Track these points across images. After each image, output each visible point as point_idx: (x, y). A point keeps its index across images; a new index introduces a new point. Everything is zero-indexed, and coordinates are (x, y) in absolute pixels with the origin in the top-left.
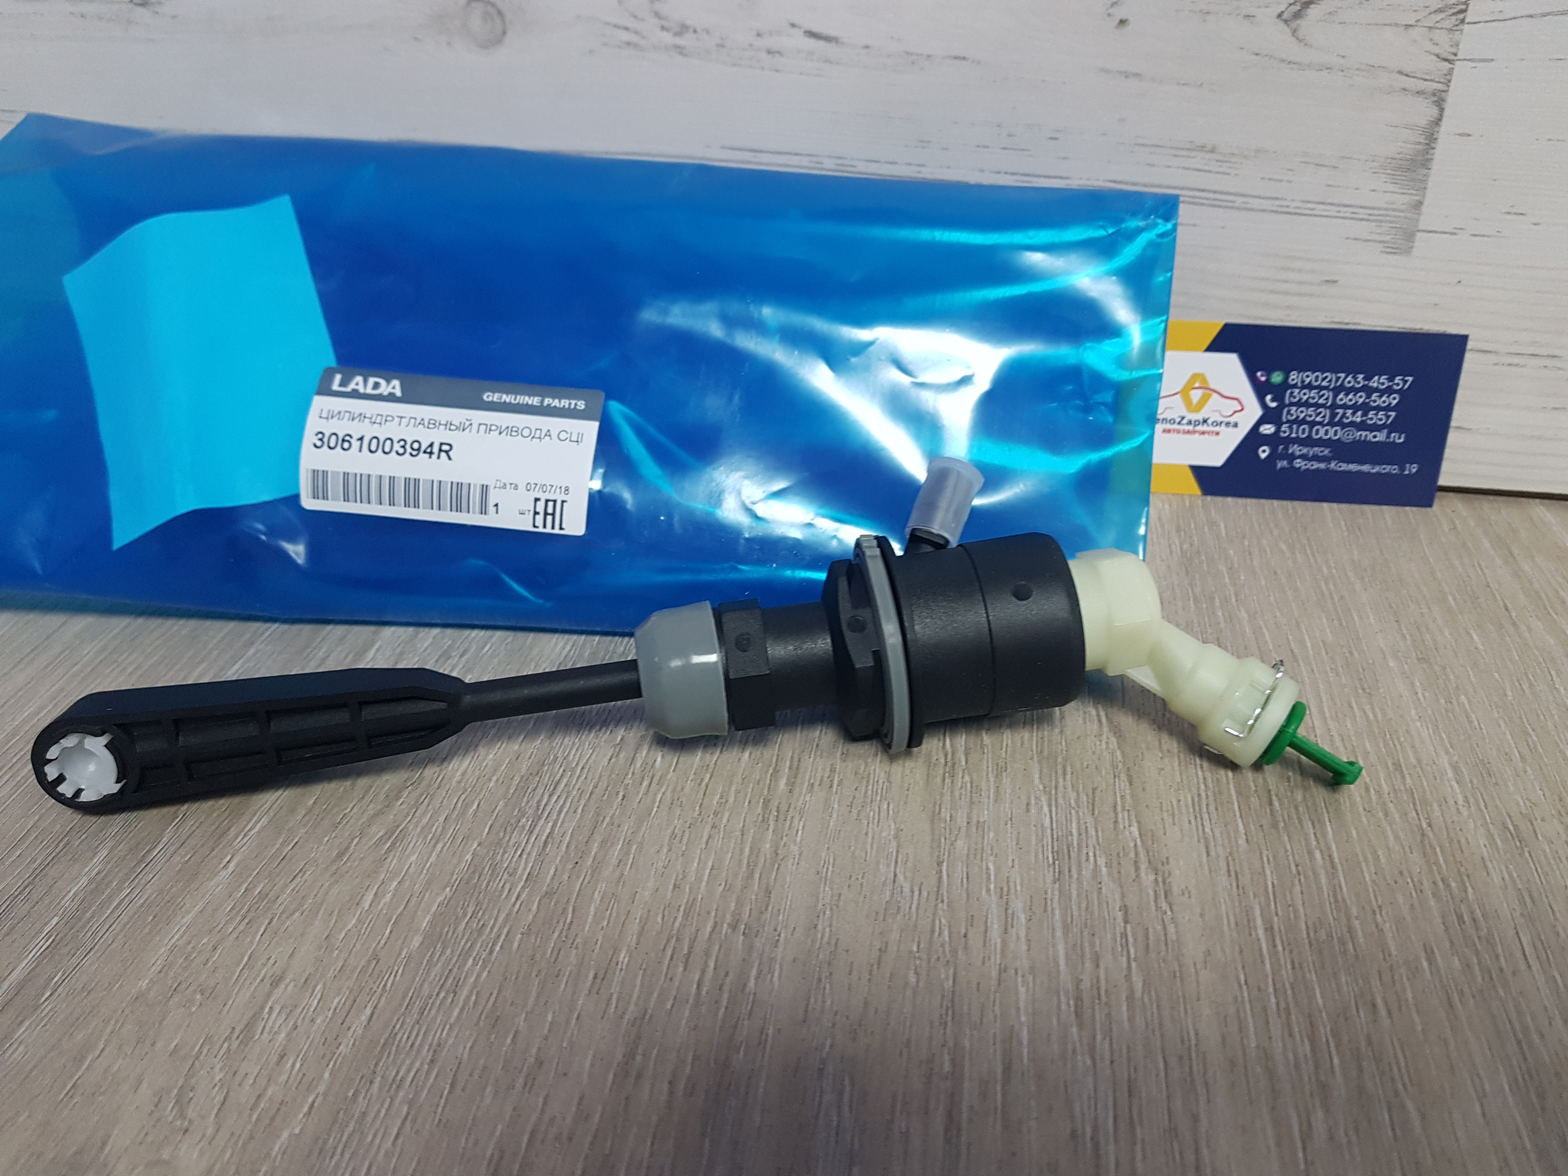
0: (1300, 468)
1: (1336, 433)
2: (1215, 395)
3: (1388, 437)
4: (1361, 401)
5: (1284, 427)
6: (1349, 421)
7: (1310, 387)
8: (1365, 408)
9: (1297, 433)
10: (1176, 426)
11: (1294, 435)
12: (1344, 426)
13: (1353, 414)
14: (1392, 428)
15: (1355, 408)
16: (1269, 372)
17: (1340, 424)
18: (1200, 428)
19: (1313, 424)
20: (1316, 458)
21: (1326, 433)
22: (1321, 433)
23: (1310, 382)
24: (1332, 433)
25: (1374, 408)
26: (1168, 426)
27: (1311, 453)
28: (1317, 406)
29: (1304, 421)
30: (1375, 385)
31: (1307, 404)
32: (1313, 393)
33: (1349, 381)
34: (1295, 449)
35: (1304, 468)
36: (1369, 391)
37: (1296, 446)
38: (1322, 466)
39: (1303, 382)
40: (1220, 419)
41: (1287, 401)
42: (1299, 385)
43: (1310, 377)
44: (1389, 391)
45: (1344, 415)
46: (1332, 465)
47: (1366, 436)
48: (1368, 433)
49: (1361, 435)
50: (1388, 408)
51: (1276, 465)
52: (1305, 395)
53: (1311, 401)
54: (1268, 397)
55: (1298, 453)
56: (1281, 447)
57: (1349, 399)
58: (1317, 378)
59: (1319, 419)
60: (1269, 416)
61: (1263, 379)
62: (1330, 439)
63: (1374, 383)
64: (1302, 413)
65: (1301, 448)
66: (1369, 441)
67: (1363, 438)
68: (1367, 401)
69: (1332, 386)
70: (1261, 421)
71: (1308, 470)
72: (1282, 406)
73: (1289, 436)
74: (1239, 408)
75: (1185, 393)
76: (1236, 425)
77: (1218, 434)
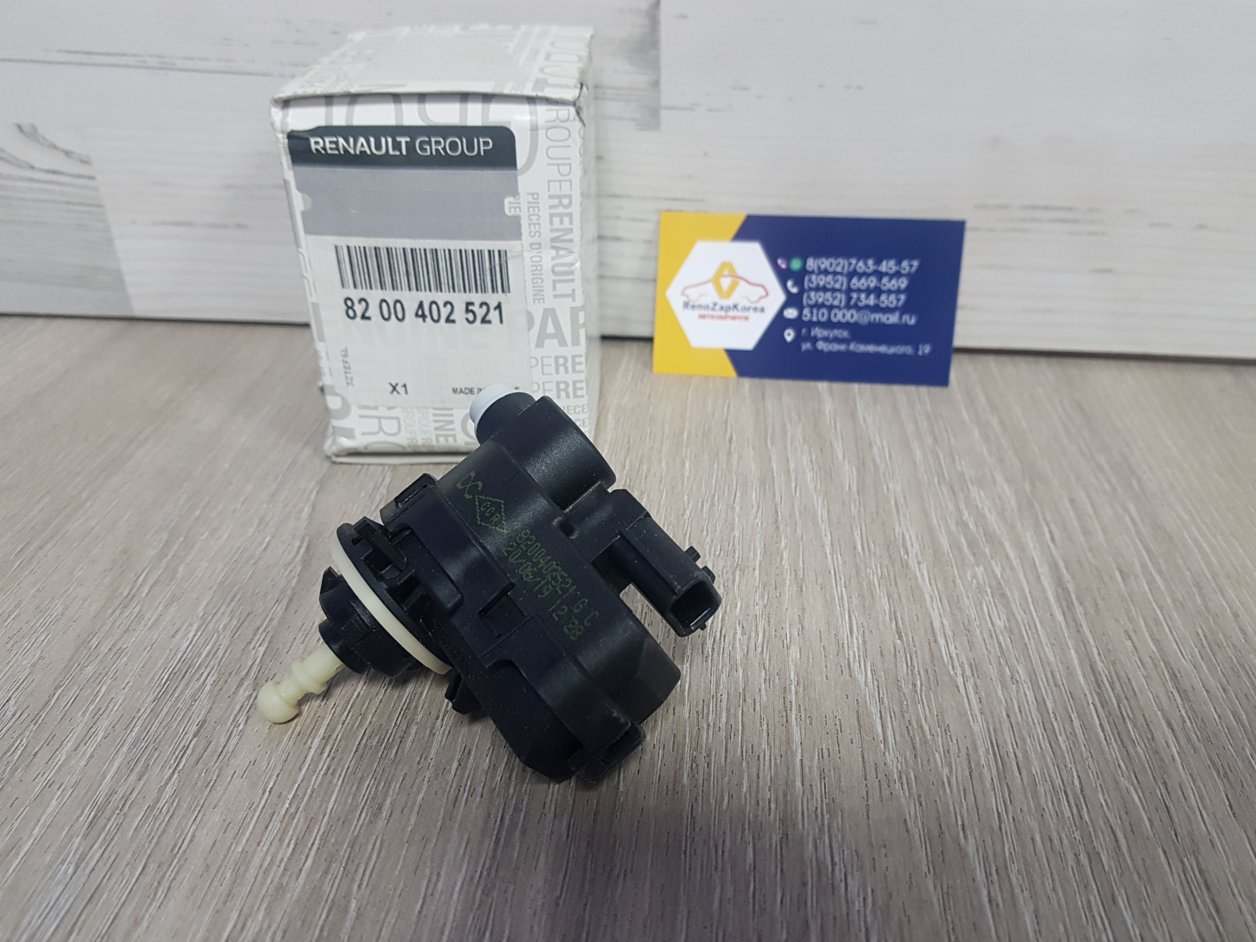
0: (822, 349)
1: (852, 316)
2: (742, 283)
3: (900, 318)
4: (872, 285)
5: (806, 311)
6: (864, 303)
7: (826, 272)
8: (878, 292)
9: (817, 315)
10: (710, 312)
11: (815, 319)
12: (858, 308)
13: (867, 297)
14: (904, 310)
15: (868, 291)
16: (788, 259)
17: (856, 306)
18: (732, 313)
19: (831, 308)
20: (836, 340)
21: (844, 315)
22: (839, 316)
23: (826, 269)
24: (851, 316)
25: (884, 292)
26: (703, 312)
27: (831, 335)
28: (834, 290)
29: (823, 305)
30: (884, 270)
31: (825, 289)
32: (830, 278)
33: (861, 266)
34: (817, 332)
35: (825, 349)
36: (880, 275)
37: (817, 329)
38: (842, 347)
39: (819, 268)
40: (748, 304)
41: (806, 286)
42: (816, 270)
43: (825, 263)
44: (898, 275)
45: (859, 299)
46: (852, 347)
47: (880, 318)
48: (881, 315)
49: (875, 318)
50: (899, 291)
51: (800, 348)
52: (822, 280)
53: (828, 286)
54: (790, 284)
55: (819, 336)
56: (804, 331)
57: (863, 283)
58: (831, 264)
59: (836, 303)
60: (792, 300)
61: (783, 266)
62: (848, 323)
63: (883, 267)
64: (821, 297)
65: (821, 330)
66: (883, 323)
67: (877, 321)
68: (878, 285)
69: (845, 272)
70: (785, 306)
71: (829, 351)
72: (802, 291)
73: (810, 320)
74: (764, 293)
75: (716, 280)
76: (762, 310)
77: (747, 318)
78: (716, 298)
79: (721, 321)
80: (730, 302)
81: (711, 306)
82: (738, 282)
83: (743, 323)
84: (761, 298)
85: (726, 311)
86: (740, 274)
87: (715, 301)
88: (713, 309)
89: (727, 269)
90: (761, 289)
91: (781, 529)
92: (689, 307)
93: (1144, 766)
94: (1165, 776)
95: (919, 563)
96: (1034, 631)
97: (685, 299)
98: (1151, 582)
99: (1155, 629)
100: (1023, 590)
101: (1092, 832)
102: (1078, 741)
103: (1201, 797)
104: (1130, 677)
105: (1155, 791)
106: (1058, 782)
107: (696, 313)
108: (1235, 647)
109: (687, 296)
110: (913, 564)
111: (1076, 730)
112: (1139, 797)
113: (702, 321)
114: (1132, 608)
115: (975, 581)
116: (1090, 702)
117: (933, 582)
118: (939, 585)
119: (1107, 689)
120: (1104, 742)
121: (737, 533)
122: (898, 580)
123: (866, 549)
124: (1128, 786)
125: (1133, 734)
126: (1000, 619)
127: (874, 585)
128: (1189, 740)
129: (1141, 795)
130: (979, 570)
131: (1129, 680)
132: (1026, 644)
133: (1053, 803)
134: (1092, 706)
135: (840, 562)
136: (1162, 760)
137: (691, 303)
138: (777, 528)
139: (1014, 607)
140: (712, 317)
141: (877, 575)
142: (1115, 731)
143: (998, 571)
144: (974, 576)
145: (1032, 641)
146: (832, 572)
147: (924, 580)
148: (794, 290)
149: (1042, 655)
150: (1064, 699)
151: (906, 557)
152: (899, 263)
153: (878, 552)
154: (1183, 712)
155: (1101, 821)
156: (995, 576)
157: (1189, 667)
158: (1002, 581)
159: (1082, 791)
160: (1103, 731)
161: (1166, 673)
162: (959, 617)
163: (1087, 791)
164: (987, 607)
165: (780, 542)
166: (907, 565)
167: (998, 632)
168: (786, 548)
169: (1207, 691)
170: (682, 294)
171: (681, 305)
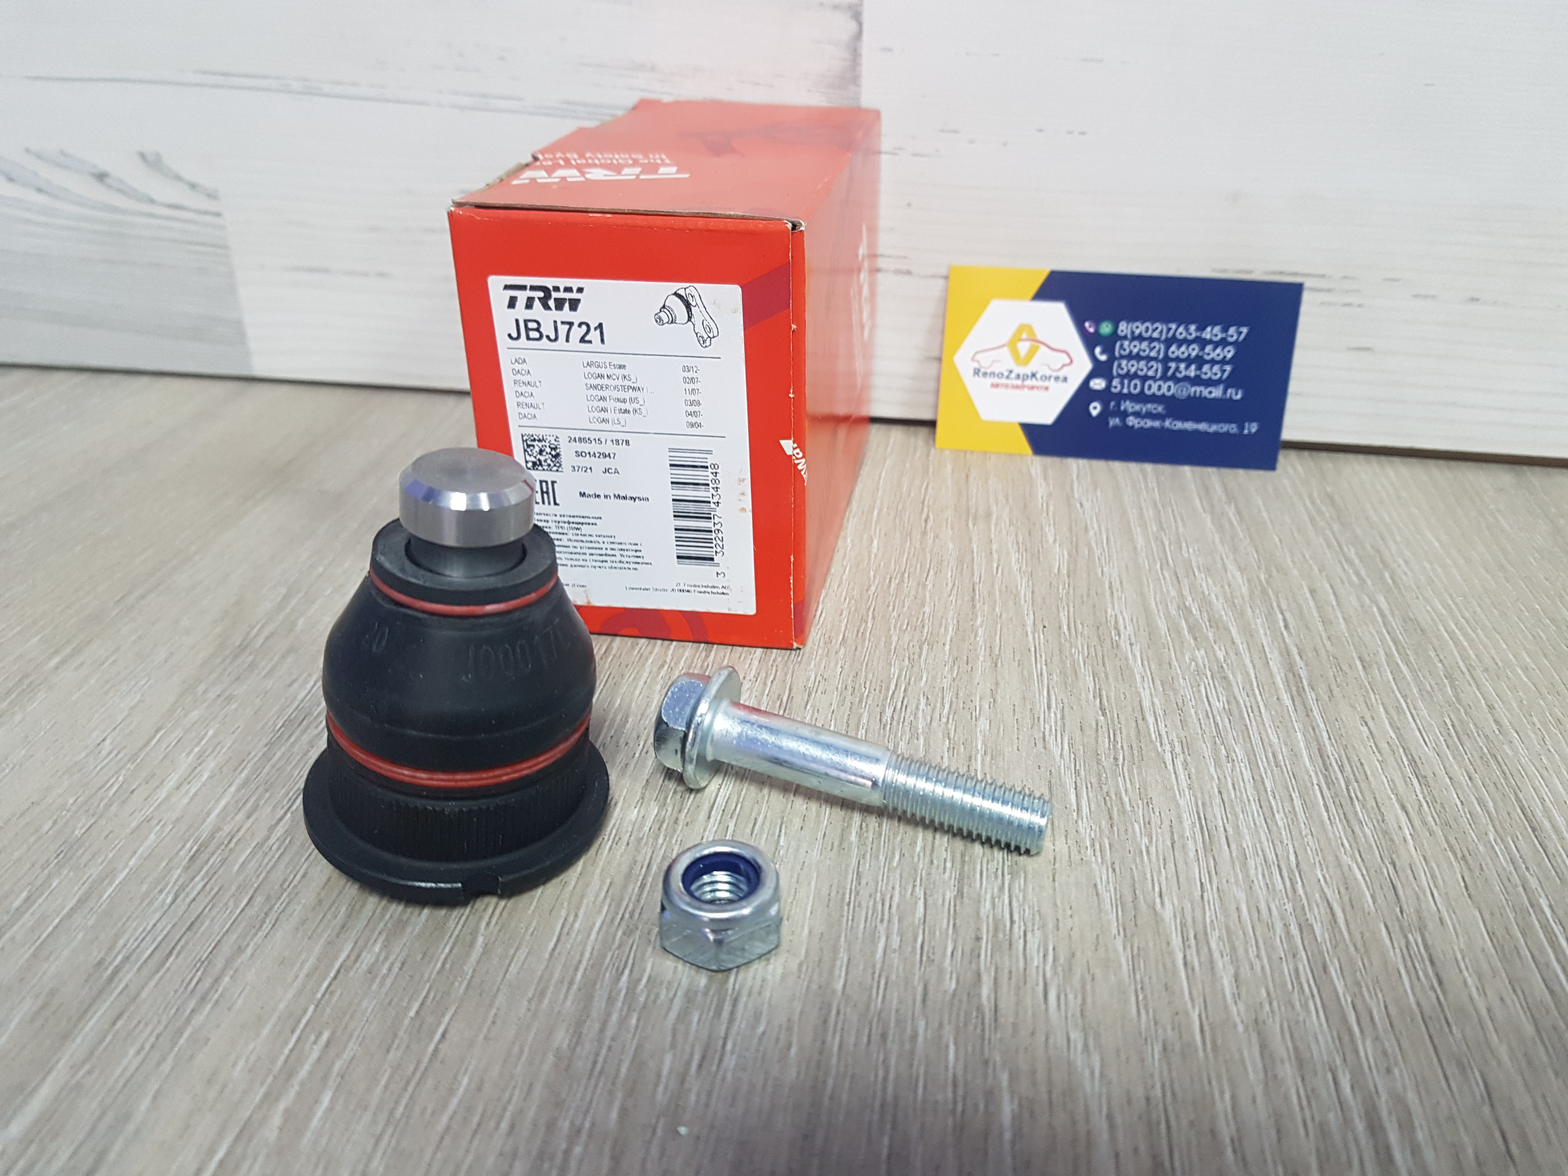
0: (1133, 426)
1: (1169, 388)
2: (1043, 348)
3: (1225, 392)
4: (1194, 354)
5: (1116, 382)
6: (1183, 374)
7: (1140, 338)
8: (1200, 361)
9: (1129, 386)
10: (1004, 381)
11: (1125, 391)
12: (1177, 381)
13: (1187, 367)
14: (1229, 383)
15: (1189, 361)
16: (1097, 323)
17: (1173, 378)
18: (1028, 382)
19: (1145, 378)
20: (1149, 416)
21: (1159, 388)
22: (1153, 388)
23: (1140, 334)
24: (1166, 389)
25: (1207, 362)
26: (996, 380)
27: (1144, 410)
28: (1149, 359)
29: (1135, 376)
30: (1208, 337)
31: (1138, 357)
32: (1144, 345)
33: (1181, 332)
34: (1127, 406)
35: (1137, 426)
36: (1203, 343)
37: (1128, 403)
38: (1157, 424)
39: (1133, 332)
40: (1048, 373)
41: (1117, 354)
42: (1129, 336)
43: (1140, 328)
44: (1223, 343)
45: (1177, 369)
46: (1167, 423)
47: (1201, 392)
48: (1202, 388)
49: (1195, 392)
50: (1223, 362)
51: (1108, 424)
52: (1136, 347)
53: (1142, 354)
54: (1098, 350)
55: (1130, 410)
56: (1112, 404)
57: (1182, 351)
58: (1147, 329)
59: (1151, 373)
60: (1099, 370)
61: (1092, 330)
62: (1163, 395)
63: (1207, 334)
64: (1133, 367)
65: (1133, 404)
66: (1205, 398)
67: (1198, 394)
68: (1201, 354)
69: (1163, 337)
70: (1091, 376)
71: (1142, 428)
72: (1112, 359)
73: (1120, 392)
74: (1068, 361)
75: (1012, 345)
76: (1065, 379)
77: (1047, 389)
78: (1012, 365)
79: (1017, 391)
80: (1028, 370)
81: (1006, 374)
82: (1038, 348)
83: (1043, 393)
84: (1064, 366)
85: (1024, 380)
86: (1040, 338)
87: (1010, 368)
88: (1008, 377)
89: (1025, 332)
90: (1064, 356)
91: (978, 607)
92: (981, 374)
93: (1371, 846)
94: (1394, 856)
95: (1131, 644)
96: (1257, 713)
97: (976, 365)
98: (1396, 671)
99: (1396, 717)
100: (1247, 673)
101: (1306, 904)
102: (1297, 819)
103: (1433, 876)
104: (1363, 761)
105: (1381, 869)
106: (1271, 856)
107: (989, 381)
108: (1487, 737)
109: (978, 362)
110: (1124, 645)
111: (1297, 809)
112: (1363, 875)
113: (995, 390)
114: (1372, 696)
115: (1193, 663)
116: (1315, 782)
117: (1146, 663)
118: (1153, 667)
119: (1334, 771)
120: (1328, 822)
121: (927, 609)
122: (1106, 660)
123: (1073, 630)
124: (1350, 863)
125: (1360, 815)
126: (1219, 701)
127: (1079, 664)
128: (1424, 822)
129: (1365, 872)
130: (1200, 654)
131: (1362, 764)
132: (1246, 726)
133: (1263, 875)
134: (1316, 787)
135: (1042, 641)
136: (1392, 840)
137: (982, 370)
138: (974, 606)
139: (1236, 690)
140: (1007, 386)
141: (1083, 654)
142: (1341, 812)
143: (1221, 655)
144: (1193, 659)
145: (1254, 723)
146: (1033, 649)
147: (1135, 661)
148: (1103, 358)
149: (1264, 736)
150: (1285, 779)
151: (1117, 638)
152: (1225, 330)
153: (1085, 633)
154: (1421, 797)
155: (1317, 895)
156: (1217, 660)
157: (1431, 754)
158: (1224, 665)
159: (1297, 866)
160: (1327, 811)
161: (1404, 759)
162: (1172, 698)
163: (1303, 866)
164: (1206, 688)
165: (976, 620)
166: (1118, 646)
167: (1215, 713)
168: (981, 626)
169: (1450, 778)
170: (973, 360)
171: (971, 372)
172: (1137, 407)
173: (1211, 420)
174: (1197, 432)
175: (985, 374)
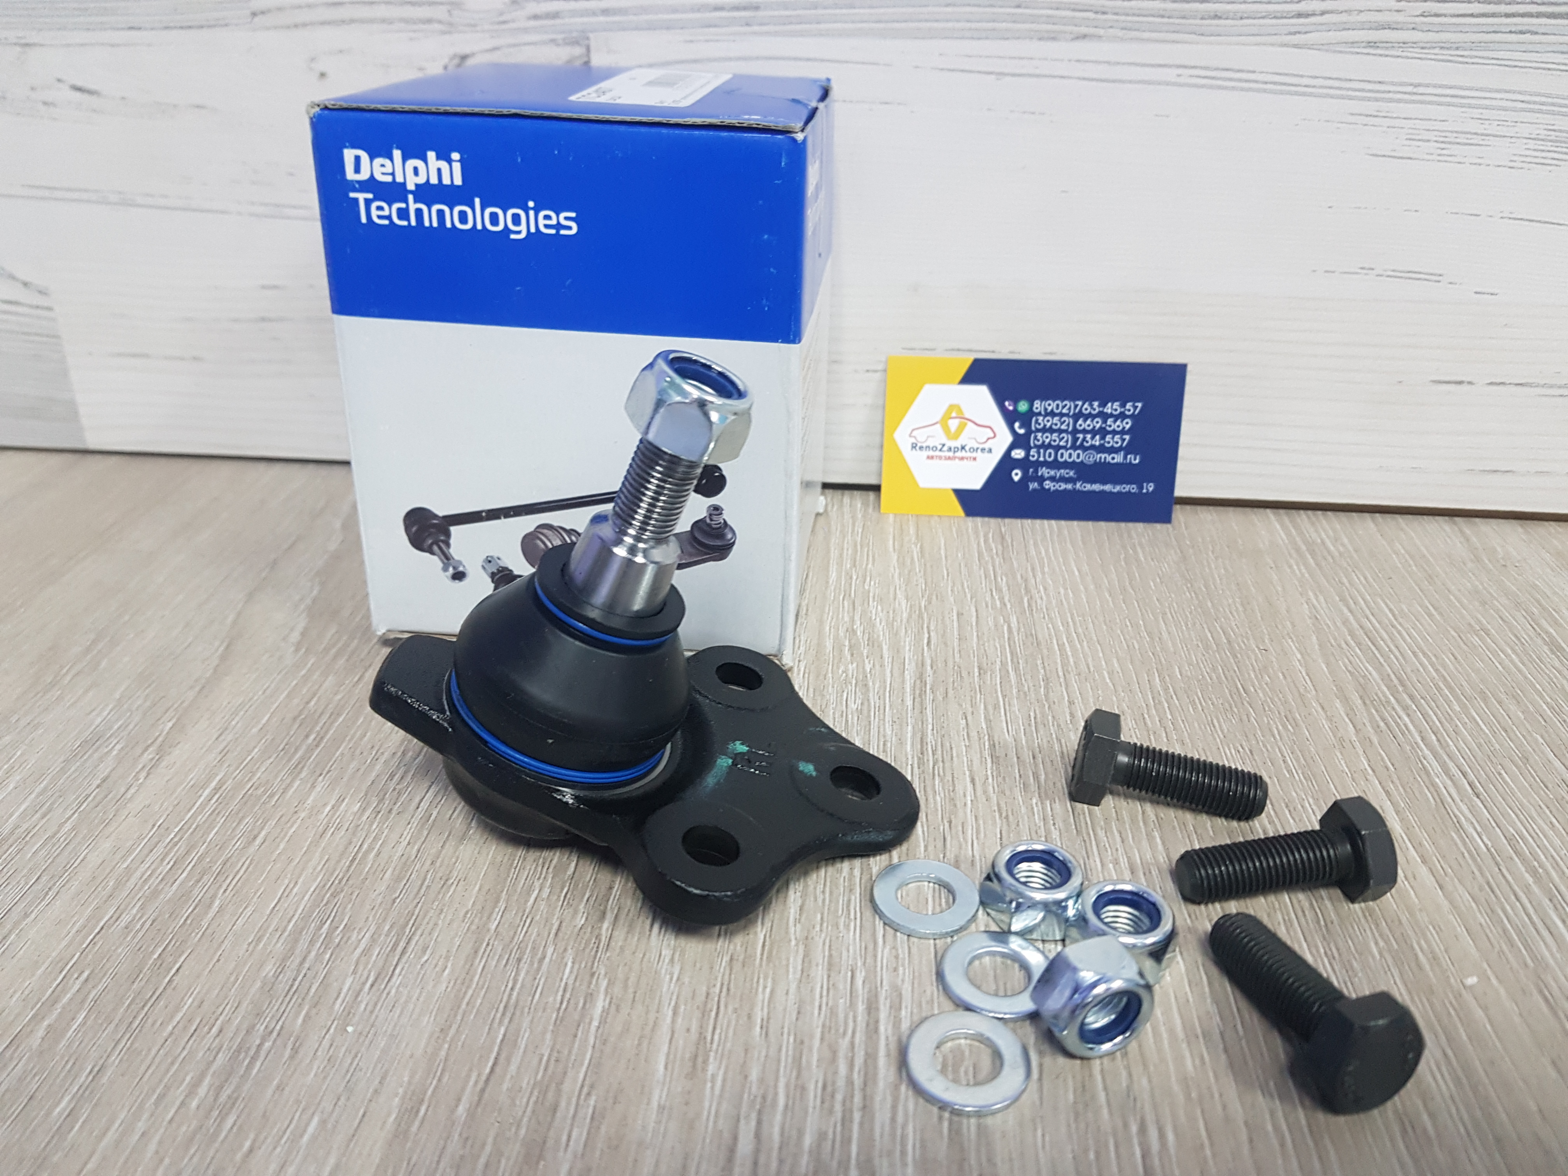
0: (1049, 489)
2: (970, 424)
3: (1125, 458)
4: (1098, 426)
5: (1033, 452)
6: (1089, 444)
7: (1052, 414)
8: (1103, 432)
9: (1044, 456)
10: (938, 453)
11: (1042, 459)
12: (1085, 449)
13: (1093, 438)
14: (1128, 450)
15: (1094, 432)
17: (1082, 447)
18: (959, 454)
19: (1058, 448)
20: (1063, 479)
21: (1070, 455)
22: (1065, 456)
23: (1052, 410)
24: (1077, 456)
25: (1109, 432)
26: (931, 453)
27: (1058, 475)
28: (1060, 431)
29: (1049, 446)
30: (1109, 411)
31: (1051, 430)
32: (1056, 419)
33: (1087, 408)
34: (1044, 471)
35: (1052, 488)
36: (1105, 416)
37: (1044, 468)
38: (1069, 486)
39: (1046, 409)
40: (976, 446)
41: (1033, 428)
42: (1043, 413)
43: (1051, 405)
44: (1122, 416)
45: (1084, 439)
46: (1078, 485)
47: (1105, 458)
48: (1106, 455)
49: (1101, 458)
50: (1123, 432)
51: (1028, 487)
52: (1048, 422)
53: (1054, 427)
54: (1017, 425)
55: (1046, 475)
56: (1031, 470)
57: (1088, 424)
58: (1058, 406)
59: (1062, 443)
60: (1019, 442)
61: (1011, 408)
62: (1074, 462)
64: (1047, 438)
65: (1048, 470)
66: (1109, 463)
67: (1103, 460)
68: (1104, 425)
69: (1071, 413)
70: (1012, 447)
71: (1057, 490)
72: (1029, 432)
73: (1037, 460)
74: (992, 435)
75: (943, 422)
76: (990, 451)
77: (975, 459)
78: (944, 440)
79: (949, 462)
80: (958, 444)
81: (939, 447)
82: (966, 424)
83: (972, 463)
84: (989, 439)
85: (955, 452)
86: (967, 416)
87: (943, 442)
88: (941, 450)
89: (954, 411)
90: (988, 430)
92: (917, 448)
97: (913, 440)
107: (925, 453)
109: (915, 437)
113: (930, 461)
137: (919, 445)
140: (940, 458)
148: (1022, 431)
152: (1123, 405)
170: (910, 436)
171: (910, 447)
172: (1052, 473)
173: (1115, 482)
174: (1103, 492)
175: (921, 448)
